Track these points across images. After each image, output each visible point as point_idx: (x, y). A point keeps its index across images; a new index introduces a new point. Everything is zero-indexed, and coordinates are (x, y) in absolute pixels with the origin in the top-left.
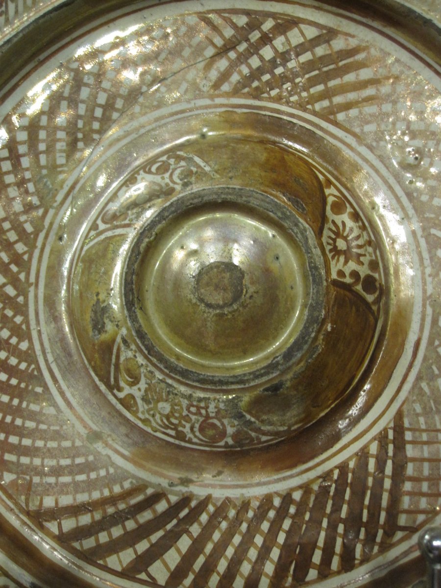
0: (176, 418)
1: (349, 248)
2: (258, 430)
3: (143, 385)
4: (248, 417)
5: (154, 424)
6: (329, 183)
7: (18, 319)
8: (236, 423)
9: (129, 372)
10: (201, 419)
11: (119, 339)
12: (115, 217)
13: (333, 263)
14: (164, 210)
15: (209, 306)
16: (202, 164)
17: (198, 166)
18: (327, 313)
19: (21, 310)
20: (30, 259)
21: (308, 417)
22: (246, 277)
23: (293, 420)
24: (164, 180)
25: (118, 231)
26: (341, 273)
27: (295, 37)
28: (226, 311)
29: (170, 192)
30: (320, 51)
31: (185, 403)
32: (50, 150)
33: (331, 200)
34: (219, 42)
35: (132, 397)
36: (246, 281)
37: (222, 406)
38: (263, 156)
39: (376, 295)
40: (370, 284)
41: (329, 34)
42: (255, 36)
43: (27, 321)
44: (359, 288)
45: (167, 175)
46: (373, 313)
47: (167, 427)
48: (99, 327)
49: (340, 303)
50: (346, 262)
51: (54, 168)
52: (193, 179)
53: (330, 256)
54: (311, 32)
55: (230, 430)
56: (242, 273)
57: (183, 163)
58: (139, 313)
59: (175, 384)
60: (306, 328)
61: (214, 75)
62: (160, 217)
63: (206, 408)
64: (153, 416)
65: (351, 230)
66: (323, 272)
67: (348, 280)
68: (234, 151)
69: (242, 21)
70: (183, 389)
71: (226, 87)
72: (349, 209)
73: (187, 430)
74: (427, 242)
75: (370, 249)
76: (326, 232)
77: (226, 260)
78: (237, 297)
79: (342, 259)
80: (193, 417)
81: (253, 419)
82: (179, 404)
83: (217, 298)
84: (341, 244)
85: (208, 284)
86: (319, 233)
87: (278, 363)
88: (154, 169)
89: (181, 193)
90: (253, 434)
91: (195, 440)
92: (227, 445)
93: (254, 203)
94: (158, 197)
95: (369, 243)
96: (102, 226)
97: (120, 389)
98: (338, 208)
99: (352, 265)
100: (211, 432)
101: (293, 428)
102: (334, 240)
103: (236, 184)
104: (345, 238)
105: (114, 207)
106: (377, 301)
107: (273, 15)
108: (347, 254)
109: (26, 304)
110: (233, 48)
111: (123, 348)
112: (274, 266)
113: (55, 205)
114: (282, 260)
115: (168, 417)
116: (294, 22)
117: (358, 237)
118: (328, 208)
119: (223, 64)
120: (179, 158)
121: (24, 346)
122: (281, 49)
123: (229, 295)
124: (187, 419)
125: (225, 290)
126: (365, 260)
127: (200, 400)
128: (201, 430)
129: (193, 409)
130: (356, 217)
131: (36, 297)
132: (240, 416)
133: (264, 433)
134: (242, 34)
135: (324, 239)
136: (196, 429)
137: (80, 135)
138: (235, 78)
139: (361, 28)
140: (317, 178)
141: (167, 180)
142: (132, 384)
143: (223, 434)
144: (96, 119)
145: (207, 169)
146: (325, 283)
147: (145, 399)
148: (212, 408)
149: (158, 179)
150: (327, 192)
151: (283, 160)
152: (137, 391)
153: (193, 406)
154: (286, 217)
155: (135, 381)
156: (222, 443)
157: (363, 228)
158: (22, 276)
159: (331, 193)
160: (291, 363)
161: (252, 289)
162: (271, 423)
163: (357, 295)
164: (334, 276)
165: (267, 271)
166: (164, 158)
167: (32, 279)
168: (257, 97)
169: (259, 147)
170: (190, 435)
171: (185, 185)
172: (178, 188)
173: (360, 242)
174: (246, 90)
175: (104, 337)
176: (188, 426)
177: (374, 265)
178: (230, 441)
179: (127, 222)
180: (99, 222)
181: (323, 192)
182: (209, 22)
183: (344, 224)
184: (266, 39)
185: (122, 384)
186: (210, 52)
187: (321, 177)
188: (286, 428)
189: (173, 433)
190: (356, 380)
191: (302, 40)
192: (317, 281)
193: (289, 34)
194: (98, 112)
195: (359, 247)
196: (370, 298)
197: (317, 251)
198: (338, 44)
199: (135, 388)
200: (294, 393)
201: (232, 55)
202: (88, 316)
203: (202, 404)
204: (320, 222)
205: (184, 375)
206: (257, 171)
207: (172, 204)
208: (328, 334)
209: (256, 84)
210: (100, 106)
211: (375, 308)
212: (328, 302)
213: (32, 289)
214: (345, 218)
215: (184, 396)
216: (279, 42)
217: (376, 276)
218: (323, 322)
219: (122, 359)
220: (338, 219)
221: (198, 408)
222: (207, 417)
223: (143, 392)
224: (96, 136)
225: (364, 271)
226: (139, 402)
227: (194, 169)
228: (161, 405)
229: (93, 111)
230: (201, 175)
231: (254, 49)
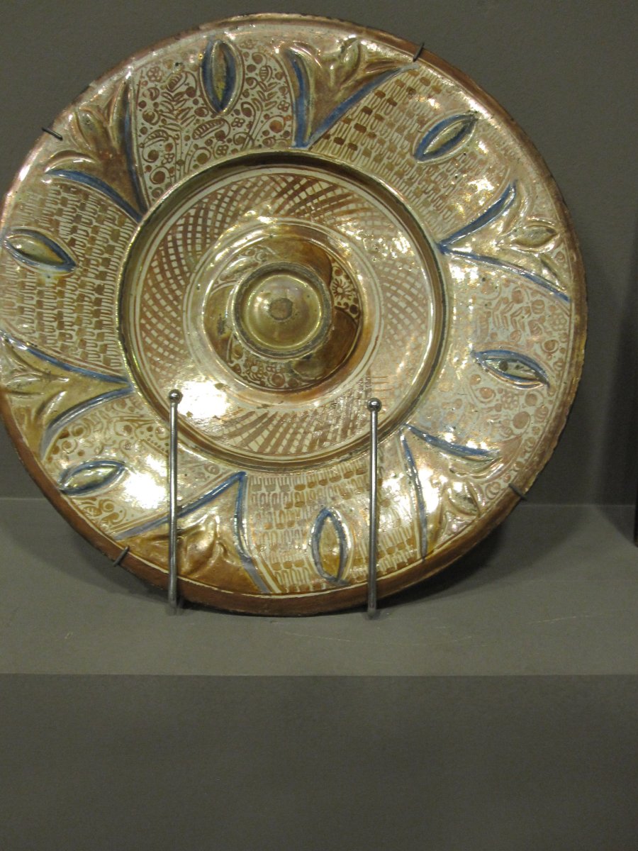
0: (260, 374)
1: (344, 292)
2: (300, 379)
3: (244, 358)
4: (296, 372)
5: (249, 379)
6: (334, 261)
7: (178, 329)
8: (290, 375)
9: (237, 352)
10: (273, 374)
11: (232, 336)
12: (227, 277)
13: (335, 298)
14: (254, 273)
15: (276, 319)
16: (272, 251)
17: (270, 252)
18: (333, 322)
19: (179, 324)
20: (183, 298)
21: (325, 373)
22: (294, 305)
23: (317, 374)
24: (253, 259)
25: (230, 284)
26: (339, 303)
27: (317, 188)
28: (284, 321)
29: (255, 265)
30: (330, 195)
31: (265, 365)
32: (193, 244)
33: (335, 269)
34: (279, 189)
35: (238, 365)
36: (294, 307)
37: (283, 366)
38: (301, 247)
39: (357, 314)
40: (354, 309)
41: (333, 187)
42: (297, 187)
43: (183, 330)
44: (348, 310)
45: (254, 256)
46: (355, 323)
47: (255, 380)
48: (221, 330)
49: (339, 316)
50: (342, 299)
51: (194, 252)
52: (267, 258)
53: (334, 295)
54: (325, 186)
55: (287, 379)
56: (292, 303)
57: (262, 251)
58: (242, 323)
59: (260, 356)
60: (322, 329)
61: (276, 206)
62: (252, 276)
63: (275, 367)
64: (249, 374)
65: (345, 283)
66: (330, 302)
67: (343, 307)
68: (287, 244)
69: (290, 179)
70: (263, 358)
71: (282, 212)
72: (344, 274)
73: (265, 380)
74: (382, 289)
75: (354, 293)
76: (332, 284)
77: (284, 297)
78: (290, 314)
79: (340, 297)
80: (269, 373)
81: (298, 373)
82: (262, 367)
83: (280, 315)
84: (340, 290)
85: (276, 308)
86: (328, 284)
87: (309, 345)
88: (247, 253)
89: (261, 265)
90: (298, 381)
91: (270, 386)
92: (285, 388)
93: (297, 270)
94: (250, 267)
95: (354, 290)
96: (220, 282)
97: (232, 362)
98: (338, 273)
99: (345, 300)
100: (277, 381)
101: (318, 378)
102: (336, 288)
103: (288, 261)
104: (342, 287)
105: (226, 272)
106: (358, 317)
107: (306, 177)
108: (343, 295)
109: (182, 321)
110: (286, 193)
111: (234, 340)
112: (307, 300)
113: (196, 271)
114: (311, 297)
115: (256, 374)
116: (316, 180)
117: (348, 287)
118: (333, 273)
119: (281, 200)
120: (259, 248)
121: (182, 342)
122: (310, 194)
123: (286, 314)
124: (266, 374)
125: (283, 311)
126: (352, 298)
127: (273, 363)
128: (273, 380)
129: (269, 369)
130: (347, 277)
131: (187, 317)
132: (292, 372)
133: (304, 381)
134: (291, 185)
135: (331, 288)
136: (270, 380)
137: (208, 236)
138: (287, 207)
139: (349, 184)
140: (328, 258)
141: (254, 259)
142: (238, 358)
143: (284, 381)
144: (216, 227)
145: (274, 253)
146: (331, 308)
147: (245, 366)
148: (278, 368)
149: (249, 258)
150: (333, 265)
151: (311, 250)
152: (241, 362)
153: (269, 367)
154: (312, 277)
155: (240, 356)
156: (283, 387)
157: (351, 282)
158: (179, 307)
159: (335, 265)
160: (316, 344)
161: (297, 311)
162: (307, 376)
163: (346, 313)
164: (336, 304)
165: (304, 302)
166: (251, 248)
167: (184, 309)
168: (298, 218)
169: (299, 243)
170: (267, 383)
171: (264, 261)
172: (260, 262)
173: (349, 289)
174: (293, 214)
175: (224, 336)
176: (266, 377)
177: (356, 300)
178: (287, 385)
179: (234, 279)
180: (219, 280)
181: (331, 265)
182: (274, 180)
183: (341, 280)
184: (303, 188)
185: (233, 359)
186: (274, 194)
187: (330, 258)
188: (314, 378)
189: (258, 382)
190: (348, 356)
191: (320, 189)
192: (328, 306)
193: (314, 186)
194: (218, 224)
195: (349, 291)
196: (354, 316)
197: (327, 293)
198: (338, 192)
199: (240, 360)
200: (317, 360)
201: (286, 196)
202: (215, 326)
203: (274, 366)
204: (329, 279)
205: (265, 351)
206: (298, 255)
207: (257, 271)
208: (333, 331)
209: (297, 211)
210: (219, 221)
211: (356, 321)
212: (333, 317)
213: (184, 314)
214: (342, 278)
215: (265, 362)
216: (309, 190)
217: (357, 305)
218: (330, 326)
219: (233, 345)
220: (338, 278)
221: (272, 368)
222: (276, 372)
223: (244, 362)
224: (216, 236)
225: (351, 303)
226: (242, 367)
227: (267, 254)
228: (253, 367)
229: (214, 224)
230: (271, 256)
231: (296, 193)
